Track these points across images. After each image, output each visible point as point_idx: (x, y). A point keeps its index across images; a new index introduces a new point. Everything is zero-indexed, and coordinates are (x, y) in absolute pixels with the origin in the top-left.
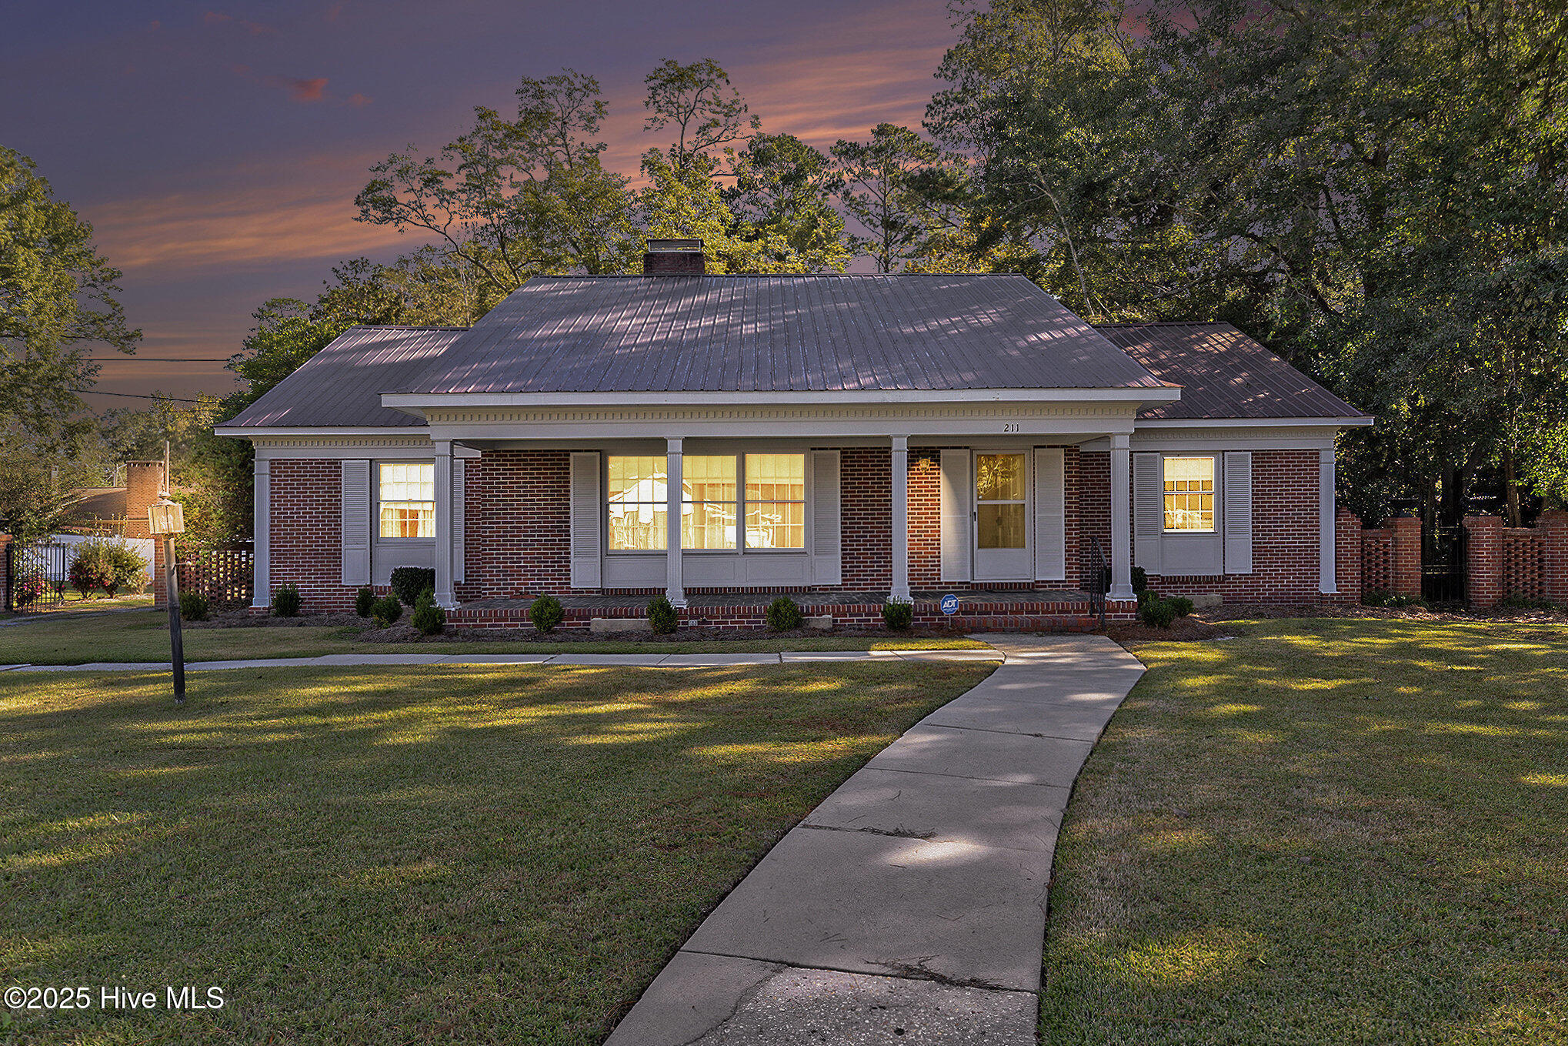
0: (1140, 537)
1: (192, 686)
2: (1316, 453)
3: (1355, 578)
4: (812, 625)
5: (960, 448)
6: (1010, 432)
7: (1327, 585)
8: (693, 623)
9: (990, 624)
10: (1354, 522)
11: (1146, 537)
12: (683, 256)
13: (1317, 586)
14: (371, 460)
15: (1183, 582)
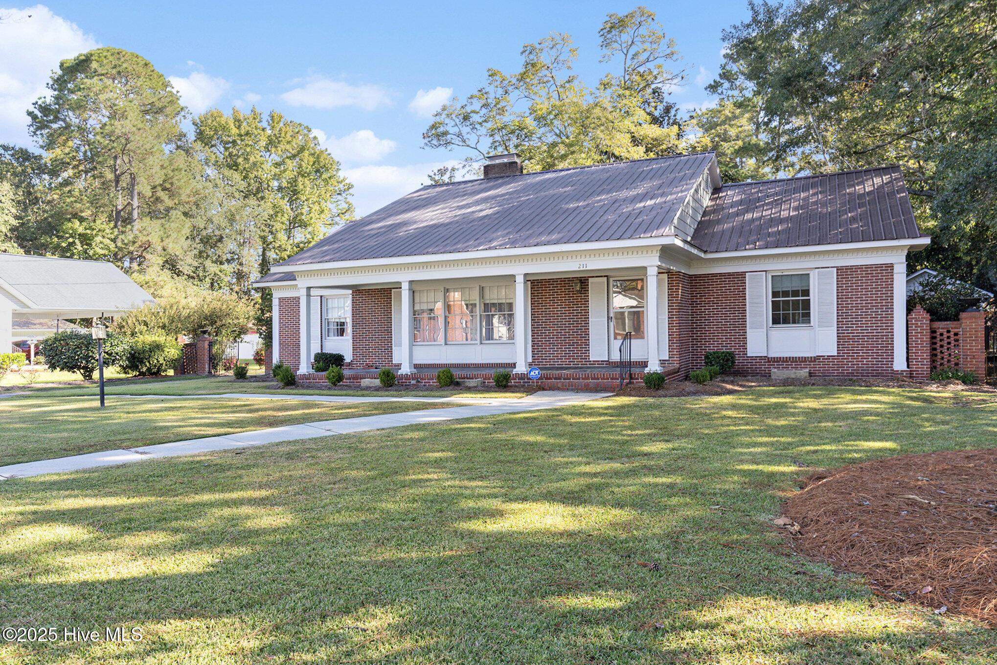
0: (751, 330)
1: (107, 403)
2: (891, 266)
3: (925, 359)
4: (467, 384)
5: (602, 276)
6: (582, 269)
7: (900, 364)
8: (413, 382)
9: (560, 385)
10: (921, 316)
11: (756, 330)
12: (505, 164)
13: (892, 364)
14: (321, 297)
15: (783, 361)
